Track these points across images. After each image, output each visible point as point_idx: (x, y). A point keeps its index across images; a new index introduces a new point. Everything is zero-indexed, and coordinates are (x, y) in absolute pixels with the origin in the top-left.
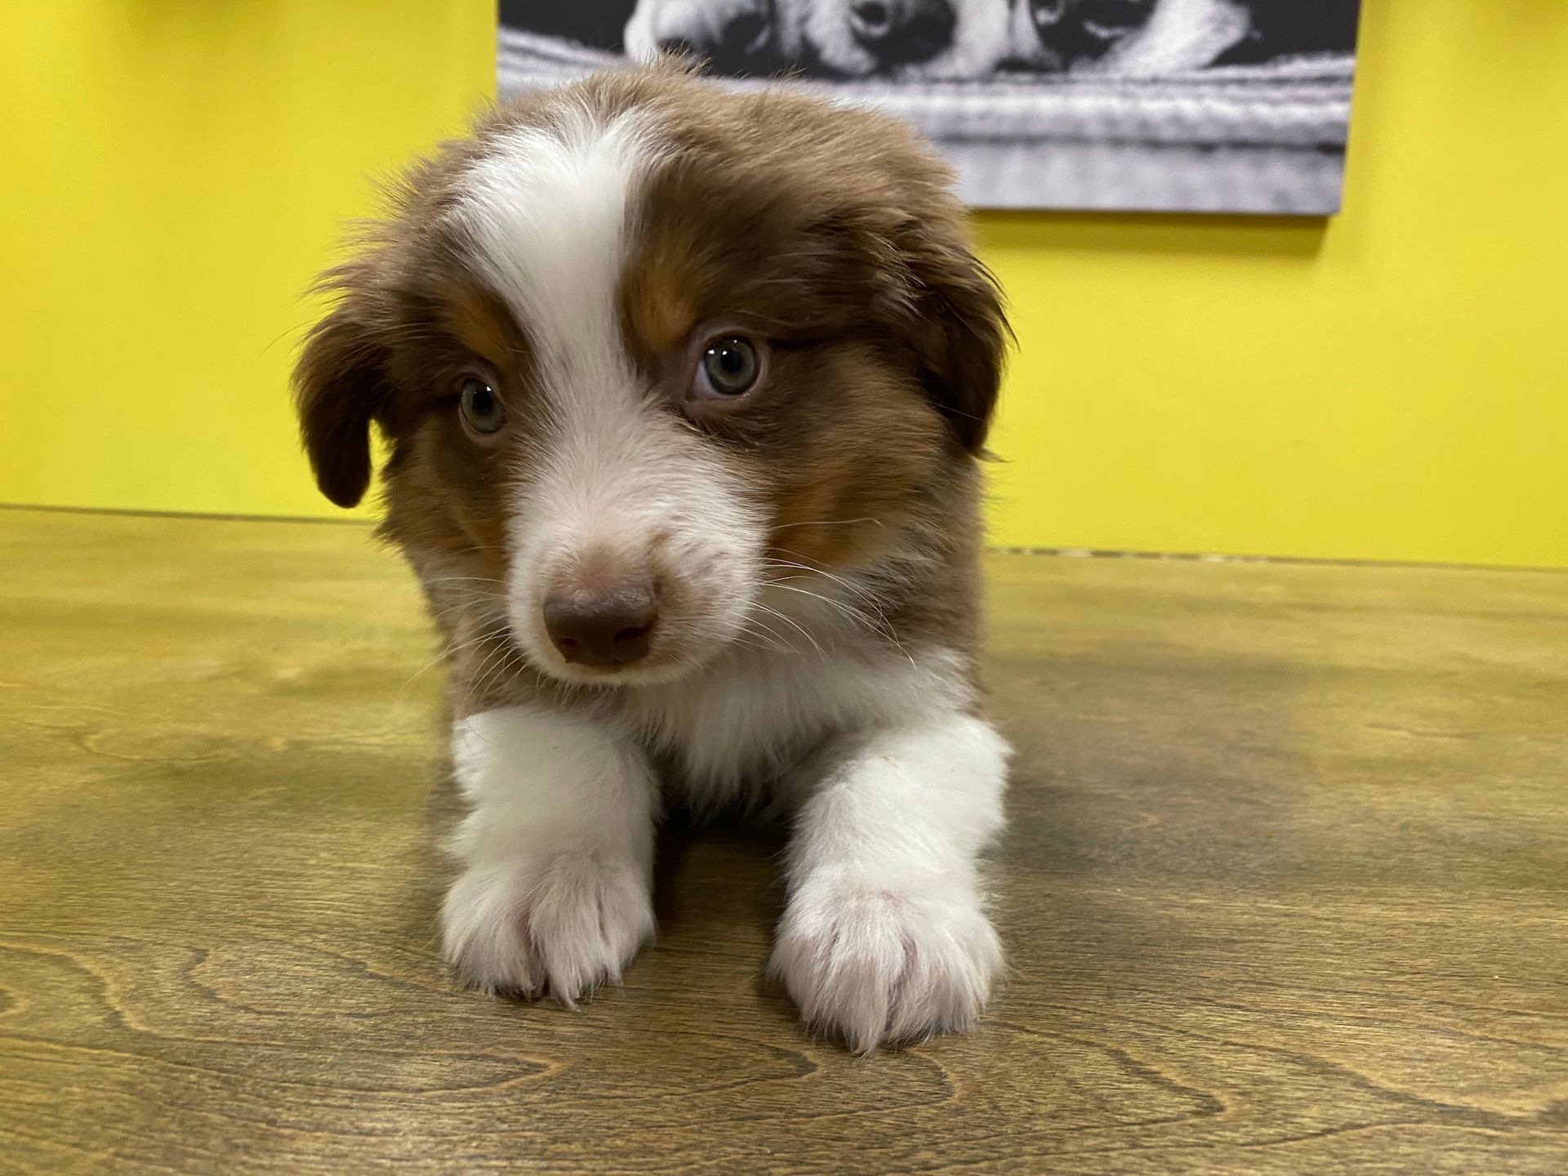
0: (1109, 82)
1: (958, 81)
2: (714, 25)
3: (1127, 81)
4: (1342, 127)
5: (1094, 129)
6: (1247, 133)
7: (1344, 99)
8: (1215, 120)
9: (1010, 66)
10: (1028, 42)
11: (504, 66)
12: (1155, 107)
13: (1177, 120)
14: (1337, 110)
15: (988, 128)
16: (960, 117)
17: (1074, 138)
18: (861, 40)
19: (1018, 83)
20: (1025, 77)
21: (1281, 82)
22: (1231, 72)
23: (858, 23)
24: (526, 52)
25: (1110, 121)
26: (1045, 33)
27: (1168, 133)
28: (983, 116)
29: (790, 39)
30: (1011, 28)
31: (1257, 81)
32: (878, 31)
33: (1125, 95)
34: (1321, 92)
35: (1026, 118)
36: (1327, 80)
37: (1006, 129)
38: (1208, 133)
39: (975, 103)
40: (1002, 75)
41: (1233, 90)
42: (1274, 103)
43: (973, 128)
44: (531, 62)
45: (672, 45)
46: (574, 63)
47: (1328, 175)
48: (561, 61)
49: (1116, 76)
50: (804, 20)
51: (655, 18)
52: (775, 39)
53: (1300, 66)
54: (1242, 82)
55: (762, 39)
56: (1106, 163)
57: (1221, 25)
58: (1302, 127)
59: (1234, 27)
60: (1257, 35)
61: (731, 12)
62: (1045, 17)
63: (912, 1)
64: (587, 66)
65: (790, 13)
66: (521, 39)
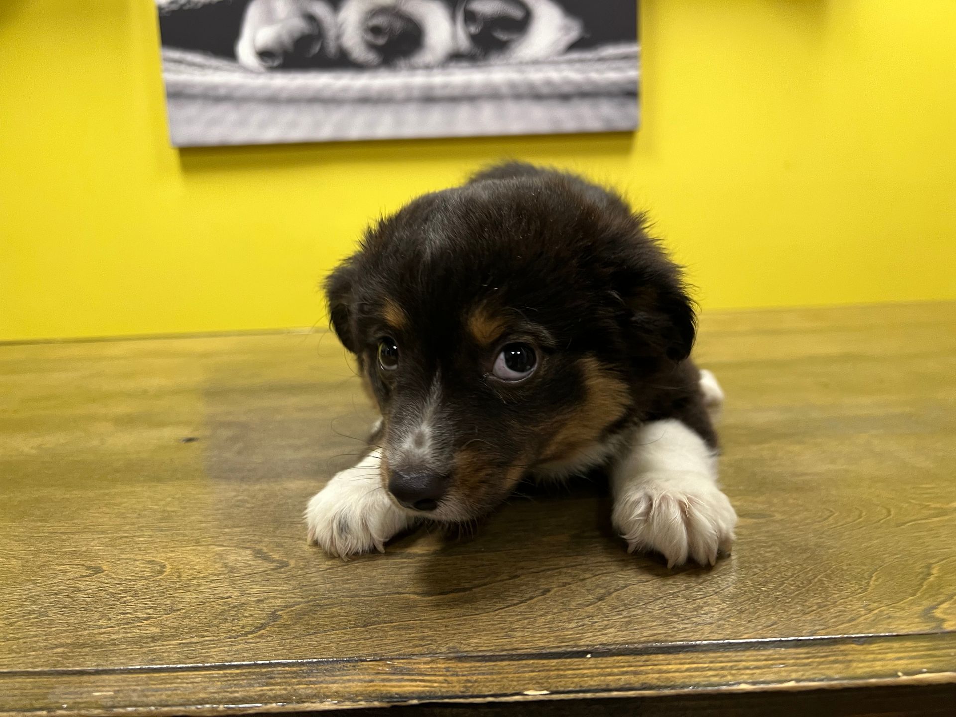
0: (508, 64)
1: (428, 67)
2: (287, 40)
3: (521, 63)
4: (635, 82)
5: (505, 90)
6: (587, 88)
7: (636, 68)
8: (569, 82)
9: (455, 57)
10: (464, 43)
11: (167, 70)
12: (536, 76)
13: (549, 83)
14: (632, 74)
15: (447, 92)
16: (431, 88)
17: (494, 95)
18: (372, 46)
19: (462, 68)
20: (464, 64)
21: (602, 60)
22: (575, 55)
23: (370, 37)
24: (180, 62)
25: (513, 85)
26: (473, 38)
27: (545, 90)
28: (445, 86)
29: (331, 47)
30: (454, 36)
31: (590, 60)
32: (381, 41)
33: (520, 71)
34: (622, 64)
35: (467, 86)
36: (626, 57)
37: (457, 92)
38: (566, 89)
39: (439, 79)
40: (452, 64)
41: (577, 66)
42: (597, 71)
43: (439, 93)
44: (183, 68)
45: (264, 55)
46: (210, 67)
47: (631, 108)
48: (201, 66)
49: (512, 61)
50: (338, 37)
51: (254, 40)
52: (322, 49)
53: (610, 51)
54: (581, 61)
55: (316, 49)
56: (513, 108)
57: (567, 29)
58: (614, 83)
59: (574, 32)
60: (587, 36)
61: (297, 35)
62: (473, 29)
63: (398, 25)
64: (217, 69)
65: (331, 34)
66: (176, 54)
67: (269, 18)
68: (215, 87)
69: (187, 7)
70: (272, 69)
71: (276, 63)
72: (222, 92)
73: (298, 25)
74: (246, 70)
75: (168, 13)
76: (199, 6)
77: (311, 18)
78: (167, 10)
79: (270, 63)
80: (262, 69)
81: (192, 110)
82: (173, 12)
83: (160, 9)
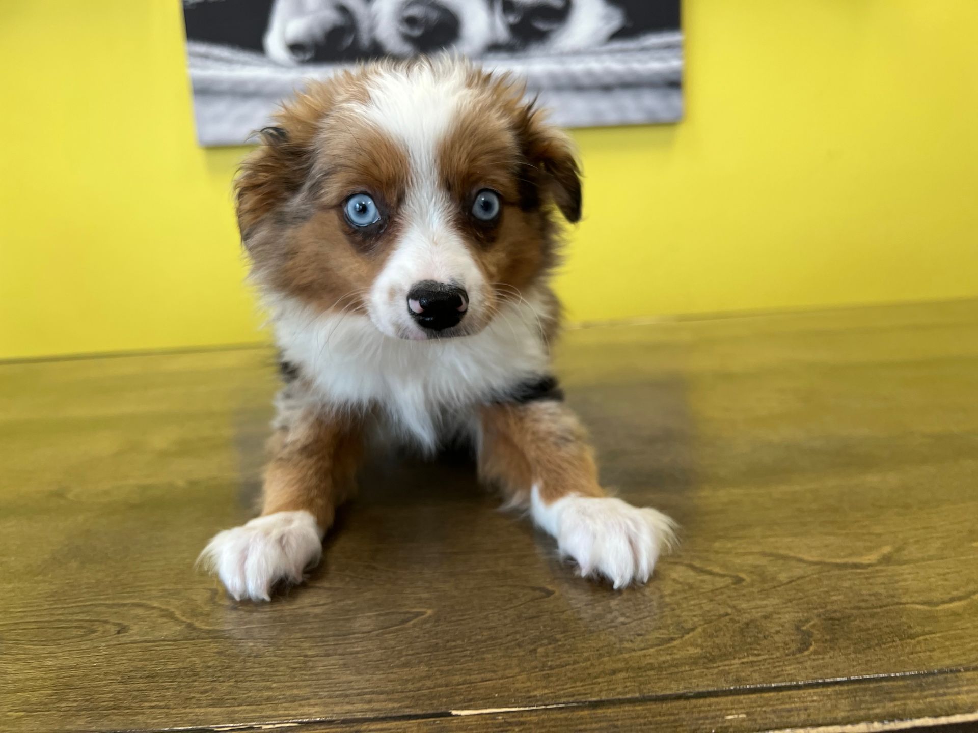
0: (548, 55)
2: (319, 32)
3: (562, 54)
4: (679, 72)
5: (545, 82)
6: (629, 79)
7: (680, 57)
8: (610, 73)
9: (494, 48)
10: (502, 34)
11: (192, 66)
12: (577, 67)
13: (590, 74)
14: (675, 63)
18: (407, 38)
19: (501, 58)
20: (504, 55)
21: (644, 49)
22: (617, 45)
23: (405, 29)
24: (206, 57)
25: (553, 77)
26: (514, 29)
27: (586, 81)
29: (365, 39)
30: (492, 27)
31: (632, 50)
32: (417, 32)
33: (561, 62)
34: (665, 54)
36: (669, 47)
38: (608, 80)
40: (491, 56)
41: (619, 56)
42: (639, 61)
44: (209, 63)
45: (295, 48)
46: (238, 62)
47: (675, 99)
48: (229, 61)
49: (552, 52)
50: (372, 29)
51: (283, 32)
52: (356, 42)
53: (653, 40)
54: (623, 51)
55: (349, 41)
57: (607, 18)
58: (658, 74)
59: (616, 20)
60: (630, 24)
61: (328, 26)
62: (512, 19)
63: (434, 15)
64: (245, 63)
65: (364, 26)
66: (202, 48)
67: (299, 8)
68: (243, 83)
70: (304, 63)
71: (308, 56)
72: (251, 87)
73: (331, 17)
74: (276, 64)
75: (193, 5)
77: (343, 10)
79: (301, 57)
80: (292, 63)
81: (220, 107)
82: (199, 4)
83: (185, 2)
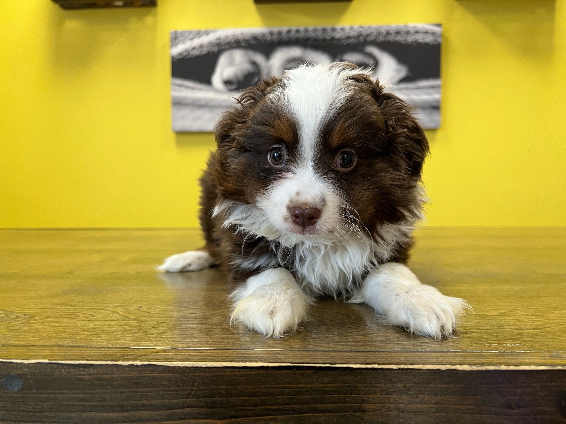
2: (240, 76)
4: (438, 101)
7: (439, 93)
11: (174, 90)
14: (437, 96)
21: (418, 88)
22: (403, 85)
24: (181, 86)
31: (412, 89)
34: (431, 91)
36: (433, 87)
41: (404, 91)
42: (416, 95)
44: (182, 89)
45: (227, 83)
46: (197, 89)
47: (435, 116)
48: (192, 88)
50: (269, 73)
51: (222, 75)
52: (259, 79)
53: (424, 83)
54: (406, 89)
55: (256, 80)
57: (399, 71)
58: (426, 102)
59: (403, 72)
60: (410, 75)
61: (246, 72)
64: (200, 90)
65: (264, 72)
66: (179, 81)
67: (231, 63)
68: (199, 100)
69: (187, 57)
70: (231, 90)
71: (234, 87)
72: (203, 102)
73: (247, 67)
74: (217, 91)
75: (177, 60)
76: (194, 56)
77: (254, 64)
78: (176, 58)
79: (230, 87)
80: (225, 90)
81: (185, 112)
82: (180, 59)
83: (173, 58)
